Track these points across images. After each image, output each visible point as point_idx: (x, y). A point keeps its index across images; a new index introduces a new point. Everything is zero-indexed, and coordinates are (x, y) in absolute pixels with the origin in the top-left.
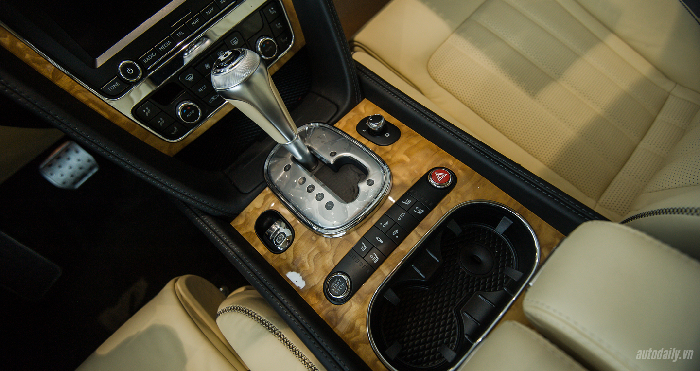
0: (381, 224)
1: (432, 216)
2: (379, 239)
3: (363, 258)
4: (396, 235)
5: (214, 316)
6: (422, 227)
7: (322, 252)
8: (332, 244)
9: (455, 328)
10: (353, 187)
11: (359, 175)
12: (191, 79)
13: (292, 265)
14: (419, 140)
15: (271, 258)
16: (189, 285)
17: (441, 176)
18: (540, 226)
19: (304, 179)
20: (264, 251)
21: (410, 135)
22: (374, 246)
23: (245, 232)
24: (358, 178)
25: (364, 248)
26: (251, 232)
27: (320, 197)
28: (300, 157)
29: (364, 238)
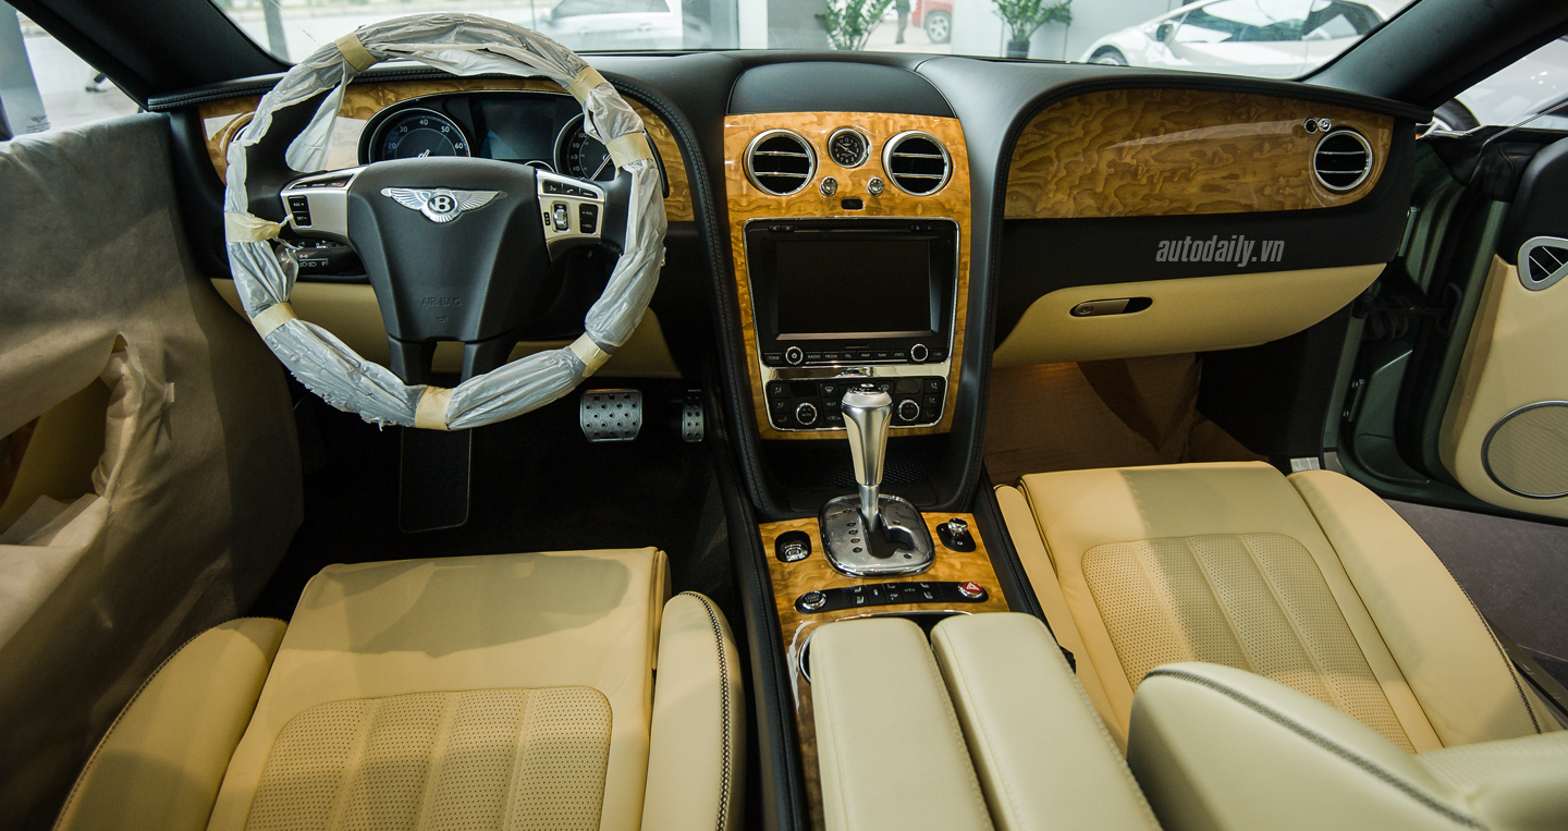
0: (889, 586)
2: (876, 592)
4: (894, 597)
8: (834, 577)
10: (890, 552)
11: (903, 548)
12: (829, 391)
13: (787, 574)
14: (986, 564)
21: (982, 557)
23: (767, 535)
24: (900, 549)
25: (857, 592)
26: (772, 539)
27: (855, 541)
29: (864, 587)
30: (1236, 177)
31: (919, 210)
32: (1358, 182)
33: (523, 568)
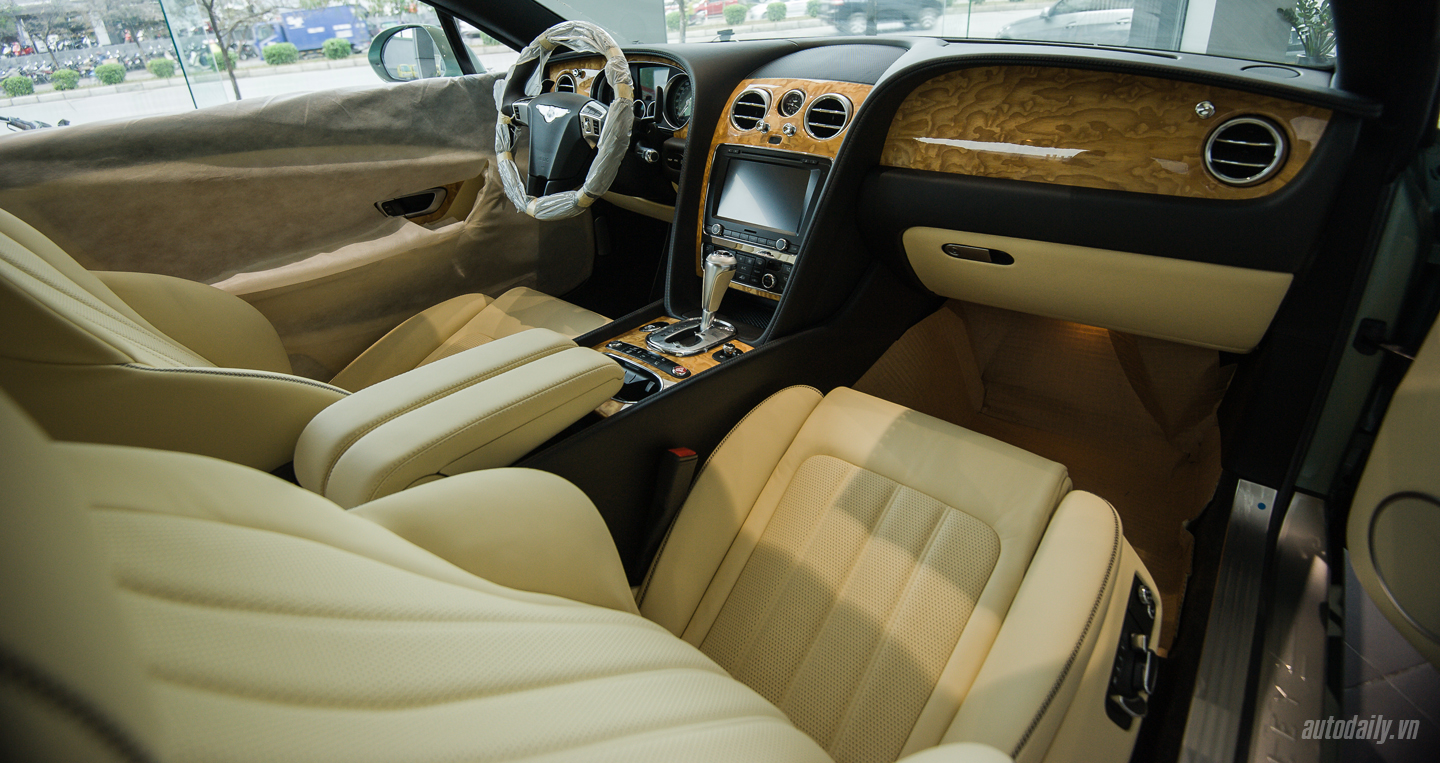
30: (1103, 154)
31: (812, 149)
32: (1258, 176)
33: (580, 310)
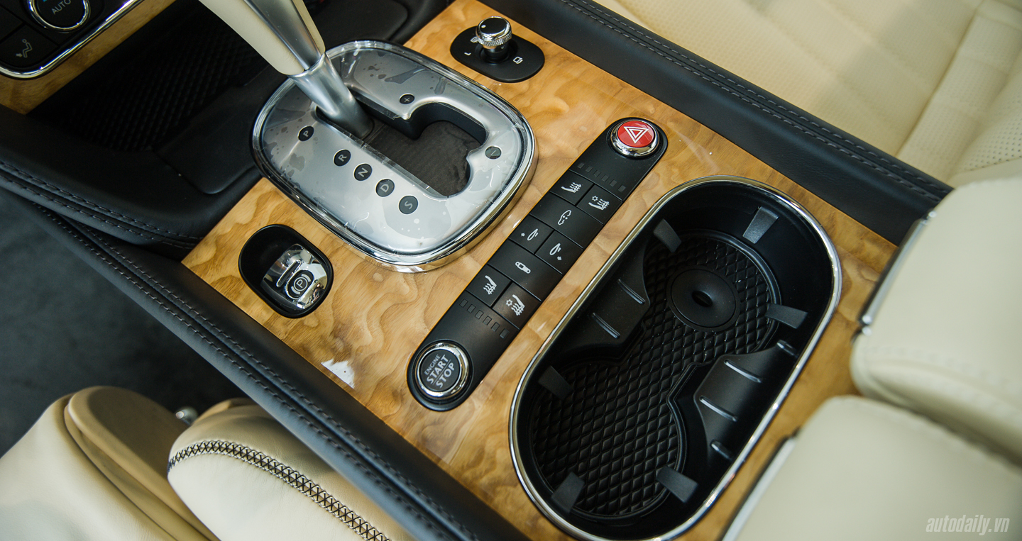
0: (523, 235)
1: (626, 214)
2: (521, 266)
3: (491, 308)
4: (558, 254)
5: (162, 467)
6: (607, 236)
7: (401, 304)
8: (419, 285)
9: (675, 433)
10: (455, 168)
11: (465, 143)
13: (331, 337)
14: (583, 70)
15: (282, 327)
16: (97, 409)
17: (635, 133)
18: (832, 219)
19: (347, 154)
20: (264, 313)
21: (565, 61)
22: (512, 282)
23: (217, 277)
24: (463, 150)
25: (491, 287)
26: (232, 277)
27: (385, 188)
28: (332, 110)
29: (489, 267)
